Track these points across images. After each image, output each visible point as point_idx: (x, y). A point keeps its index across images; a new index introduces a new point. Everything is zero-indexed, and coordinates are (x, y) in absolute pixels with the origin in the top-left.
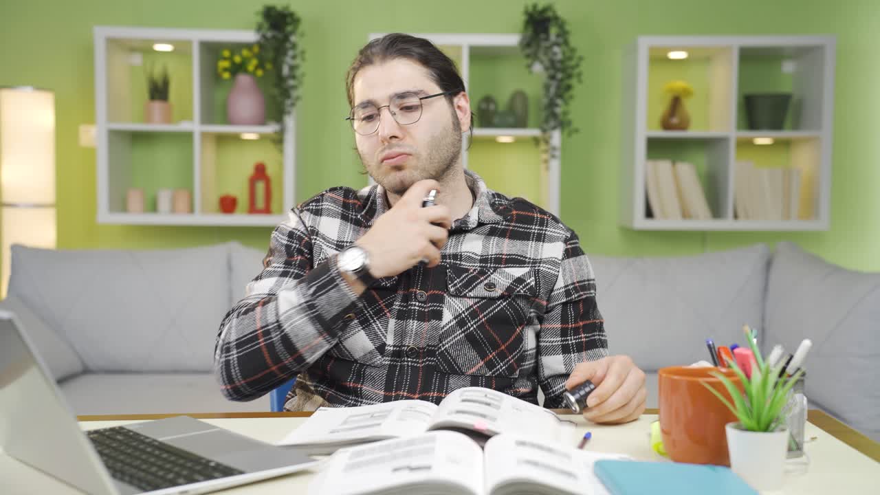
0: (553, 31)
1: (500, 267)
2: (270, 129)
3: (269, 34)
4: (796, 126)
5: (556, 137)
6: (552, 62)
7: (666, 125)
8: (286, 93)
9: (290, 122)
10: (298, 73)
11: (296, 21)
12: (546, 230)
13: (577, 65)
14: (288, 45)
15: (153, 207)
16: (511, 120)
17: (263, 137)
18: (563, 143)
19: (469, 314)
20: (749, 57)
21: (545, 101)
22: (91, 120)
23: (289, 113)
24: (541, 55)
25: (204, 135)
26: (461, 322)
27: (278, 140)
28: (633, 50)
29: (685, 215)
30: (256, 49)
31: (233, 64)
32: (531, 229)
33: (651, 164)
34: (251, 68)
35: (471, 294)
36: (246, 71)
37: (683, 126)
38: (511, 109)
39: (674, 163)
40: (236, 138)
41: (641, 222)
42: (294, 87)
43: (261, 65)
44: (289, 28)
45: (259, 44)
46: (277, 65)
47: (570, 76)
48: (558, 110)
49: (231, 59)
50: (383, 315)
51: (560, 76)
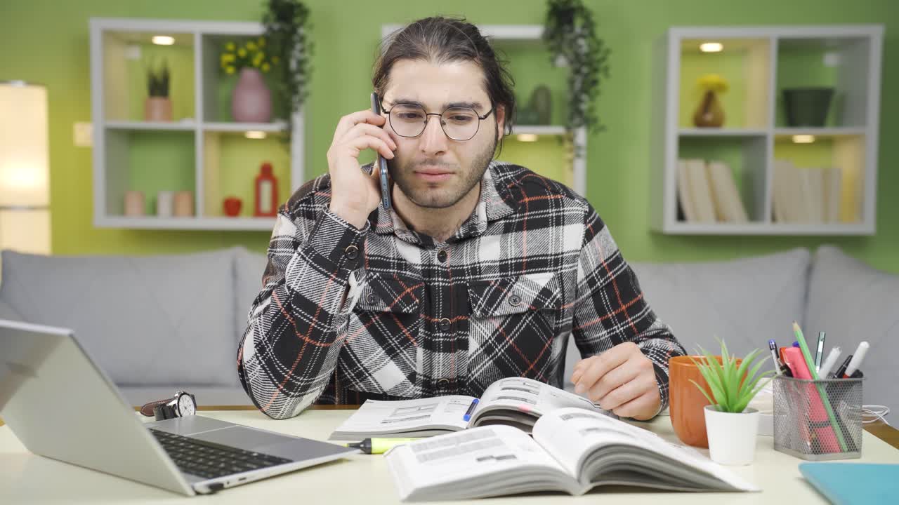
0: (578, 23)
1: (522, 274)
2: (277, 127)
3: (276, 26)
4: (839, 123)
5: (581, 135)
6: (577, 55)
7: (699, 122)
8: (293, 89)
9: (298, 120)
10: (307, 67)
11: (304, 12)
12: (563, 211)
13: (604, 59)
14: (296, 38)
15: (153, 210)
16: (533, 117)
17: (270, 137)
18: (589, 142)
19: (496, 339)
20: (788, 48)
21: (569, 97)
22: (86, 117)
23: (296, 109)
24: (566, 48)
25: (207, 134)
26: (488, 349)
27: (285, 139)
28: (663, 42)
29: (720, 217)
30: (262, 43)
31: (238, 58)
32: (548, 213)
33: (683, 164)
34: (257, 60)
35: (497, 313)
36: (251, 66)
37: (717, 123)
38: (533, 105)
39: (707, 163)
40: (240, 137)
41: (672, 226)
42: (302, 83)
43: (267, 59)
44: (297, 20)
45: (266, 37)
46: (285, 58)
47: (596, 70)
48: (584, 107)
49: (235, 52)
50: (410, 345)
51: (585, 70)
